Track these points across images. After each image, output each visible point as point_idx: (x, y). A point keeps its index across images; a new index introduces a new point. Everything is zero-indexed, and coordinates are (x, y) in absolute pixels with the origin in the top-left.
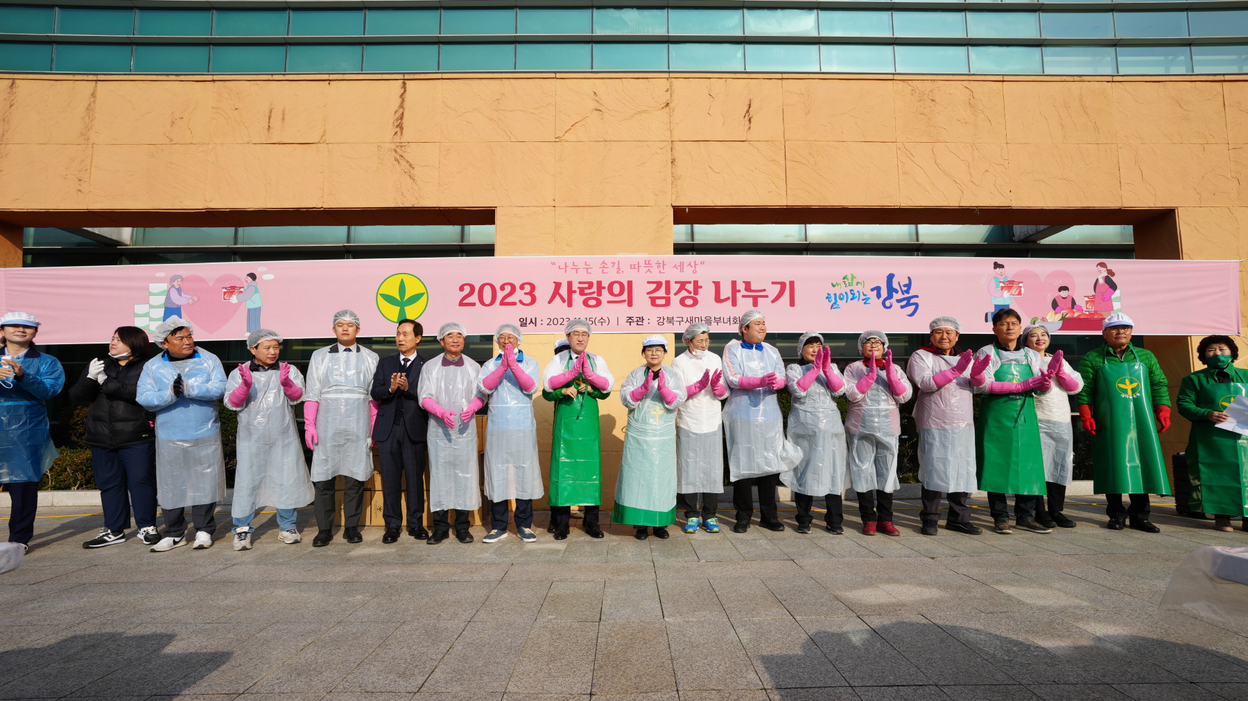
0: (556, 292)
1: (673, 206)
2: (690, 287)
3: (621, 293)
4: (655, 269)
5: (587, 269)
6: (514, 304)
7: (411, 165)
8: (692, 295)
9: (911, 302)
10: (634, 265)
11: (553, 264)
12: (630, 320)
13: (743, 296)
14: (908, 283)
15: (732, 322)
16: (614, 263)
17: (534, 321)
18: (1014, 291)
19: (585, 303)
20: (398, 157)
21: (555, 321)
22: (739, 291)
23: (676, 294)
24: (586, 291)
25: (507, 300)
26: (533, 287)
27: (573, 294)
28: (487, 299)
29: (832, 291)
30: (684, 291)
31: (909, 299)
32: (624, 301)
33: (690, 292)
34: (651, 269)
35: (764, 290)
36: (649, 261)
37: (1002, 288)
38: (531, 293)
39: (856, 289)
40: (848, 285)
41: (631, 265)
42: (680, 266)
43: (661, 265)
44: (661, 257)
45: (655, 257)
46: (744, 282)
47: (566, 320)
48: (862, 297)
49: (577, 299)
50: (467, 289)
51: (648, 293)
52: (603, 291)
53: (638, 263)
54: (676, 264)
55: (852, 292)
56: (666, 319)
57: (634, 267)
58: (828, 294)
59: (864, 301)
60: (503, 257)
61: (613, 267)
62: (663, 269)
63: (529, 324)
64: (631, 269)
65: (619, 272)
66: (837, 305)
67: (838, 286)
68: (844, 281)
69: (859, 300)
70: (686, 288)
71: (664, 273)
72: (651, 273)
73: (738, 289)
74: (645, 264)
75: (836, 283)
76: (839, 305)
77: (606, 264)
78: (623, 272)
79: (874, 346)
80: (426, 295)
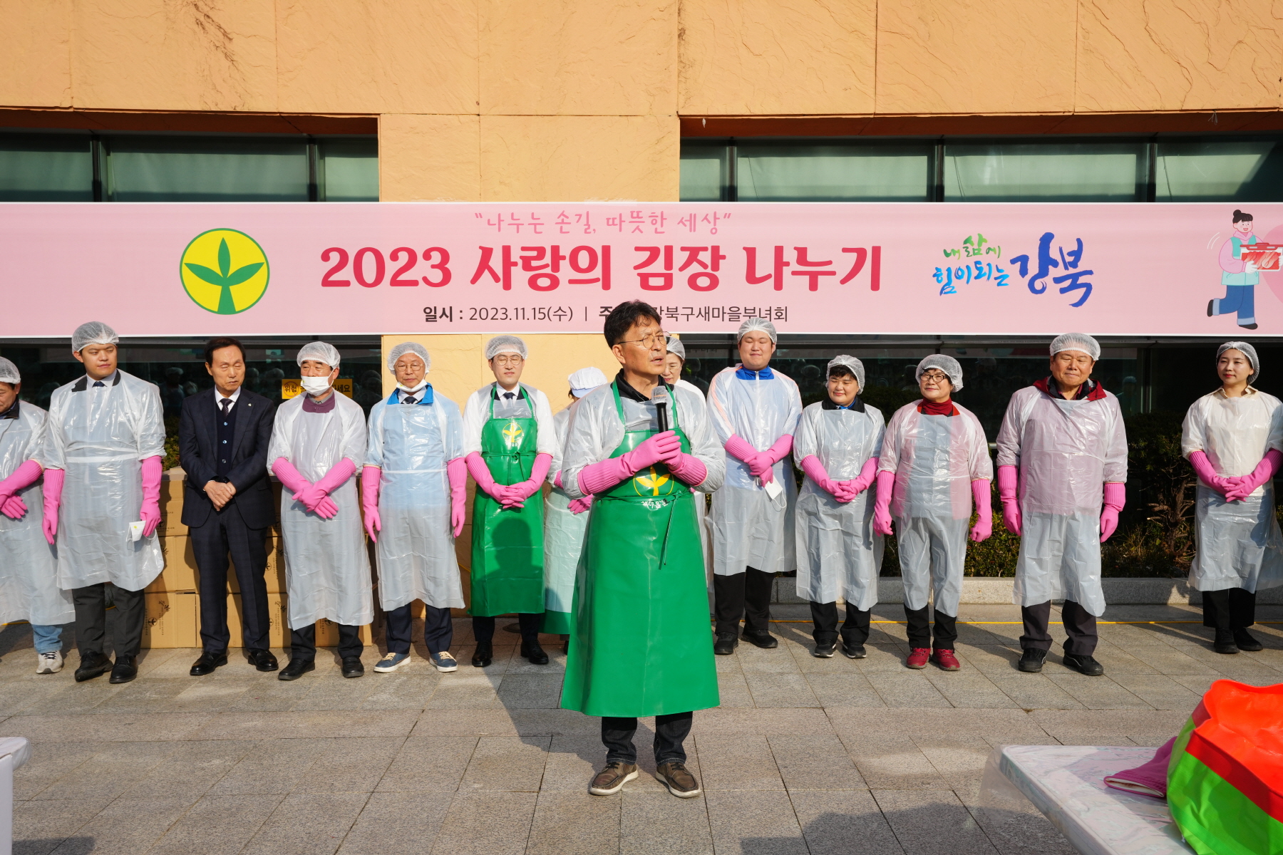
0: (484, 265)
1: (679, 116)
2: (705, 257)
3: (592, 266)
4: (647, 227)
5: (535, 225)
6: (415, 283)
7: (225, 34)
8: (709, 270)
9: (1079, 282)
10: (614, 219)
11: (479, 216)
13: (794, 273)
14: (1076, 249)
15: (773, 316)
16: (580, 216)
18: (1265, 261)
19: (533, 283)
20: (202, 19)
21: (484, 312)
22: (787, 264)
23: (682, 269)
24: (534, 263)
25: (402, 277)
26: (445, 256)
27: (513, 268)
28: (369, 275)
29: (944, 264)
30: (695, 263)
31: (1075, 277)
32: (597, 280)
33: (705, 266)
34: (642, 226)
35: (829, 263)
36: (638, 212)
37: (1245, 256)
38: (442, 266)
39: (984, 259)
40: (971, 253)
41: (608, 219)
42: (690, 221)
43: (659, 219)
44: (657, 205)
45: (648, 206)
46: (795, 248)
47: (500, 312)
48: (995, 274)
49: (520, 276)
50: (335, 258)
51: (636, 268)
52: (561, 262)
53: (621, 215)
54: (683, 218)
55: (978, 266)
56: (665, 312)
57: (613, 222)
58: (937, 269)
59: (999, 280)
60: (394, 201)
61: (578, 222)
62: (662, 226)
63: (441, 317)
64: (608, 225)
65: (588, 231)
66: (951, 288)
67: (954, 255)
68: (965, 245)
69: (988, 279)
70: (699, 258)
71: (664, 232)
72: (642, 232)
73: (784, 260)
74: (632, 217)
75: (952, 250)
76: (953, 287)
77: (567, 217)
78: (594, 230)
79: (932, 382)
80: (265, 265)
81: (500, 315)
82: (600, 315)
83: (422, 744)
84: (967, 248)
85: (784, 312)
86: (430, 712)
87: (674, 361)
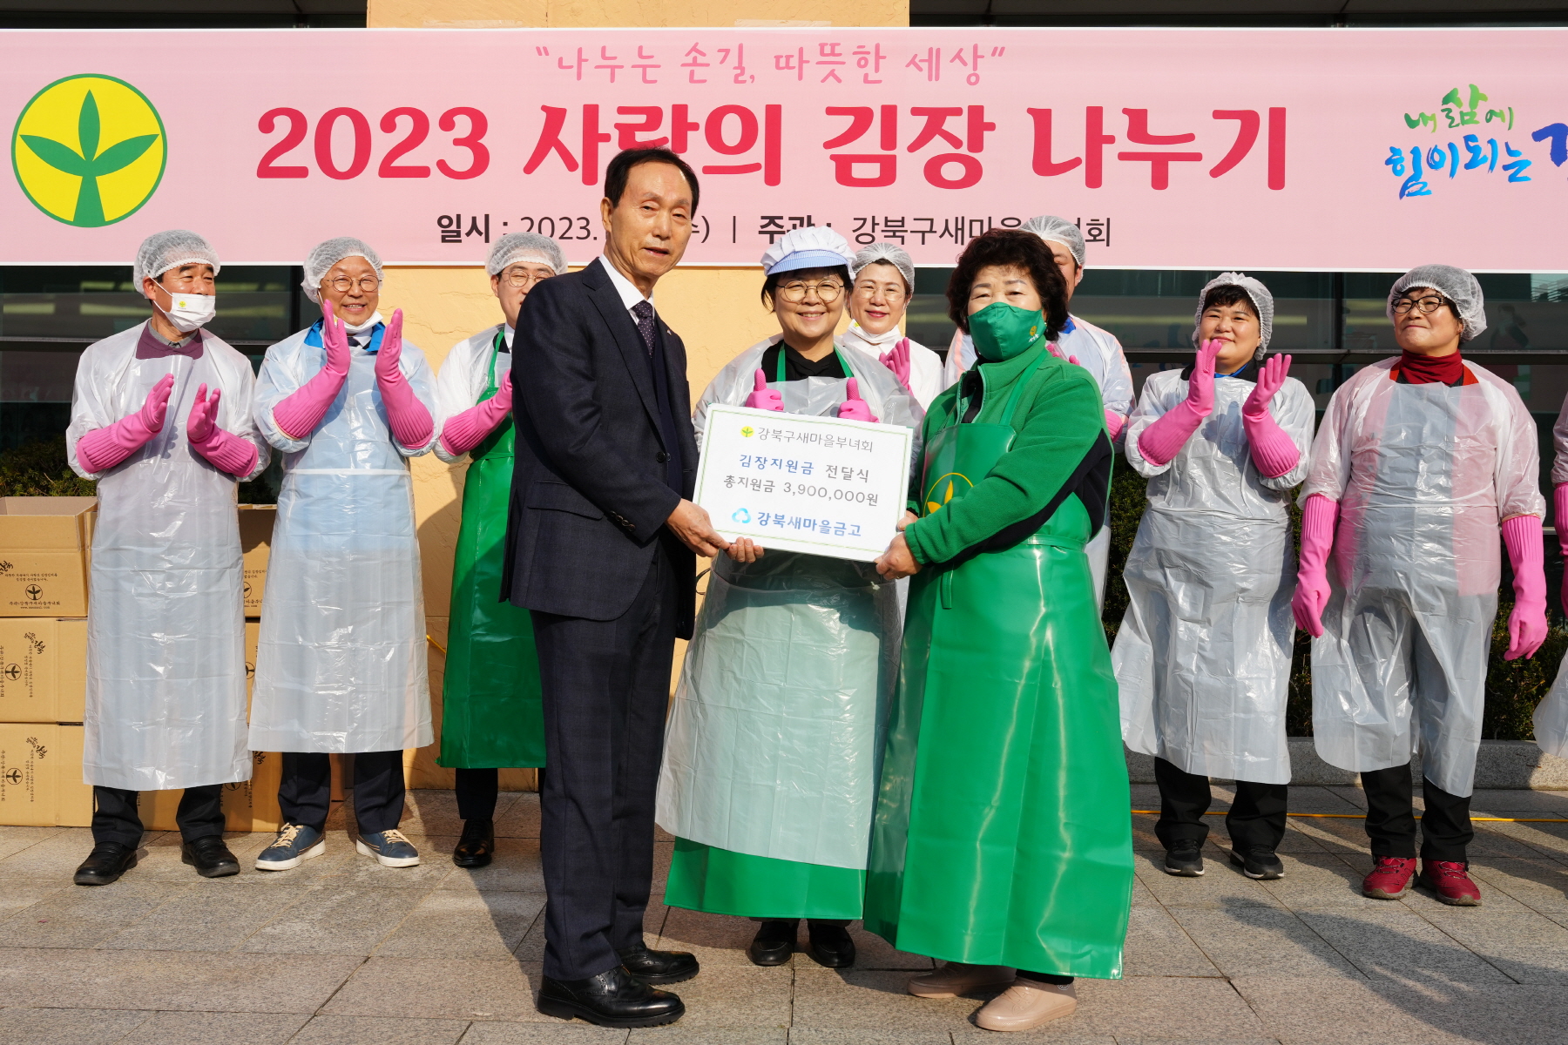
0: (549, 138)
2: (958, 126)
3: (746, 143)
4: (850, 72)
5: (644, 67)
6: (423, 172)
8: (964, 150)
10: (788, 57)
11: (542, 51)
12: (772, 228)
13: (1123, 156)
16: (727, 51)
17: (481, 226)
21: (548, 226)
22: (1111, 140)
23: (913, 148)
24: (642, 137)
25: (401, 161)
26: (479, 122)
27: (602, 146)
28: (343, 155)
29: (1406, 141)
30: (938, 139)
32: (756, 167)
33: (956, 143)
34: (839, 70)
35: (1189, 138)
36: (833, 46)
39: (1483, 132)
40: (1458, 120)
42: (929, 61)
43: (871, 58)
44: (869, 33)
45: (850, 34)
46: (1125, 111)
47: (577, 224)
48: (1504, 159)
50: (283, 126)
51: (828, 145)
52: (690, 134)
53: (801, 50)
54: (916, 56)
55: (1471, 144)
56: (882, 226)
57: (787, 62)
58: (1392, 149)
59: (1511, 171)
60: (391, 27)
61: (722, 62)
62: (877, 70)
63: (468, 234)
64: (778, 67)
65: (740, 78)
66: (1421, 185)
67: (1425, 124)
68: (1445, 107)
69: (1491, 168)
70: (945, 127)
71: (880, 82)
72: (839, 81)
73: (1105, 133)
74: (822, 53)
75: (1422, 115)
76: (1425, 184)
77: (703, 54)
78: (752, 77)
79: (1415, 313)
80: (159, 140)
81: (576, 231)
82: (760, 232)
83: (339, 1032)
84: (1449, 110)
85: (1104, 229)
86: (380, 962)
87: (894, 281)
